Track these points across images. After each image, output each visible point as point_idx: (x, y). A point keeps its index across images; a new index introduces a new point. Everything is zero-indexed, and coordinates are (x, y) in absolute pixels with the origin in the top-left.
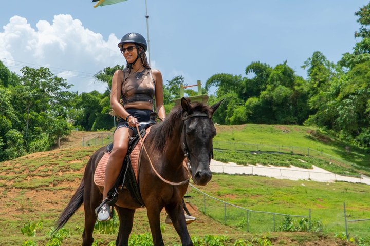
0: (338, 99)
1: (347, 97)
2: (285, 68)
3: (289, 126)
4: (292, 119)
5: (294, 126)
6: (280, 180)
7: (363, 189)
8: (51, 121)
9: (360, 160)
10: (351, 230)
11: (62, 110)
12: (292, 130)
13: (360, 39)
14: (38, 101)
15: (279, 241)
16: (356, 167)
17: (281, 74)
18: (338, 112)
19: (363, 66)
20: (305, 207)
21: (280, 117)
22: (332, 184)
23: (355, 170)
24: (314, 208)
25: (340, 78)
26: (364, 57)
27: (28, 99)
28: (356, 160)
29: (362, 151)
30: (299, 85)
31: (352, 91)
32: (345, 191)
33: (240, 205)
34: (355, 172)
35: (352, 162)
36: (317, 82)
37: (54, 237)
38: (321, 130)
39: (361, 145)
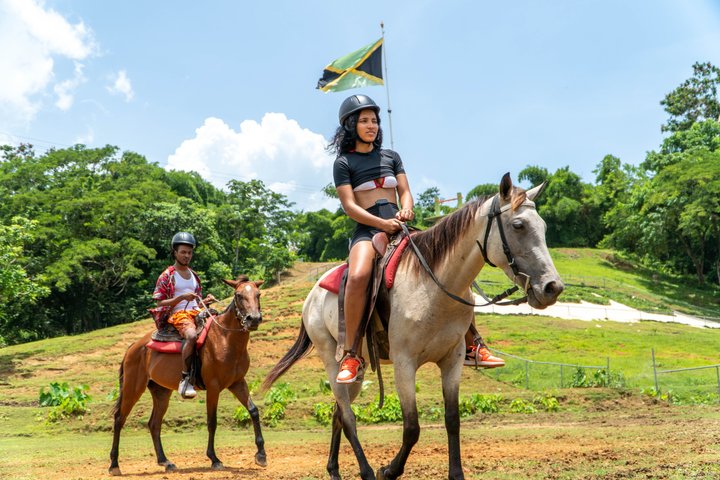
0: (641, 213)
1: (653, 209)
2: (569, 176)
3: (578, 250)
4: (583, 240)
5: (585, 250)
6: (569, 321)
7: (676, 329)
8: (268, 250)
9: (671, 293)
10: (662, 383)
11: (281, 235)
12: (581, 255)
13: (669, 134)
14: (251, 224)
15: (568, 401)
16: (666, 302)
17: (564, 184)
18: (641, 230)
19: (674, 169)
20: (602, 355)
21: (566, 238)
22: (635, 324)
23: (666, 305)
24: (613, 356)
25: (643, 185)
26: (674, 157)
27: (237, 222)
28: (667, 293)
29: (674, 281)
30: (587, 197)
31: (660, 201)
32: (654, 333)
33: (518, 355)
34: (666, 308)
35: (662, 294)
36: (614, 192)
37: (275, 401)
38: (620, 254)
39: (673, 272)
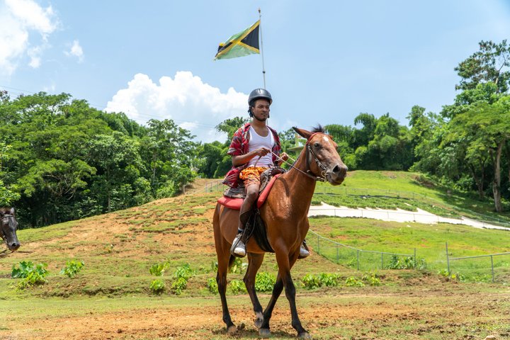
0: (440, 147)
1: (448, 145)
2: (390, 120)
3: (396, 172)
4: (399, 166)
5: (400, 172)
6: (388, 222)
7: (463, 229)
8: (177, 170)
9: (460, 203)
10: (453, 267)
11: (186, 159)
12: (398, 177)
13: (460, 92)
14: (164, 151)
15: (386, 279)
16: (456, 210)
17: (387, 126)
18: (440, 158)
19: (463, 116)
20: (411, 246)
21: (387, 164)
22: (435, 225)
23: (456, 212)
24: (418, 247)
25: (443, 128)
26: (464, 108)
27: (155, 149)
28: (457, 203)
29: (462, 195)
30: (403, 135)
31: (453, 139)
32: (447, 231)
33: (351, 246)
34: (456, 214)
35: (454, 205)
36: (421, 132)
37: (180, 276)
38: (425, 175)
39: (461, 189)
